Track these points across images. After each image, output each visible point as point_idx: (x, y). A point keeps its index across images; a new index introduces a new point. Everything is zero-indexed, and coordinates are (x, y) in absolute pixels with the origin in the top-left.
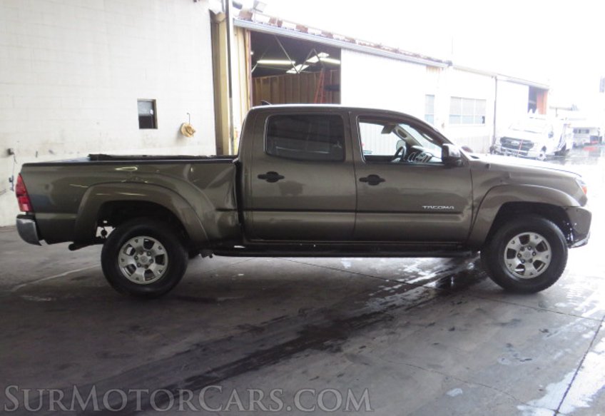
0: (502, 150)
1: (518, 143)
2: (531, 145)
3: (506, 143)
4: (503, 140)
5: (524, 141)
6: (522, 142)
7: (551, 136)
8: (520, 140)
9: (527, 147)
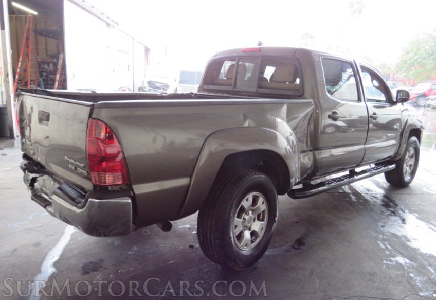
0: (149, 90)
1: (160, 85)
2: (168, 87)
3: (152, 85)
4: (149, 83)
5: (164, 84)
6: (162, 85)
7: (175, 81)
8: (161, 83)
9: (165, 88)
